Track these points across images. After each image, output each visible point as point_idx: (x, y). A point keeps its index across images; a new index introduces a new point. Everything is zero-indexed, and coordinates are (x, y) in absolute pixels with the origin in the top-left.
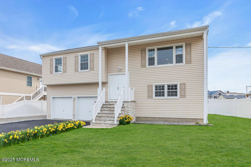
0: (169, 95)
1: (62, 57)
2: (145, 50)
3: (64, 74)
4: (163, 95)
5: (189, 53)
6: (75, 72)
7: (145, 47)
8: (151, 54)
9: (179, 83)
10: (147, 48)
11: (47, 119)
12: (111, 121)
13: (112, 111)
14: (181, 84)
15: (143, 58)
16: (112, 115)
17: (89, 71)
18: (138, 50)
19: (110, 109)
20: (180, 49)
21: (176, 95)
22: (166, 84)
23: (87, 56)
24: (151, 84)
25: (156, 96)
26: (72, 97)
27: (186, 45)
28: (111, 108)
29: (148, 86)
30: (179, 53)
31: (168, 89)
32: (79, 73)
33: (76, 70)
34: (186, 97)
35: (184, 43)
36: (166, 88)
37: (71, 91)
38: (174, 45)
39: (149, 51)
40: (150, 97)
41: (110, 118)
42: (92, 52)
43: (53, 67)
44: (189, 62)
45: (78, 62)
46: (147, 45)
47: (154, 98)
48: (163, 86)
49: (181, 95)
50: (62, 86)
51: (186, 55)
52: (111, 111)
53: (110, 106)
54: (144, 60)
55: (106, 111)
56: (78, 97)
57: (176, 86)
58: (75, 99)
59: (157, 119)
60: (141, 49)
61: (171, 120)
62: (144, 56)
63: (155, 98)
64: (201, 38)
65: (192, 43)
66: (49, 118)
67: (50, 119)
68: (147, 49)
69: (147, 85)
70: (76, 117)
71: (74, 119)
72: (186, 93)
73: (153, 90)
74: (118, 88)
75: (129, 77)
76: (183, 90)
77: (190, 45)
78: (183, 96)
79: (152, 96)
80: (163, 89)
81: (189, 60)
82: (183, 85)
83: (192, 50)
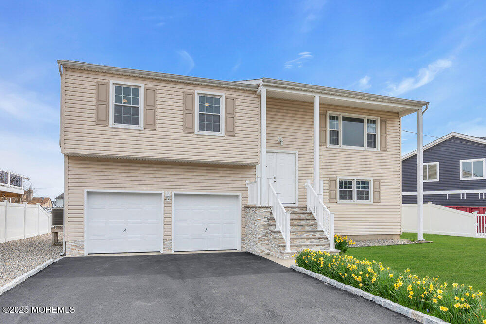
0: (358, 198)
1: (143, 85)
2: (325, 115)
3: (146, 132)
4: (351, 198)
5: (384, 135)
6: (184, 132)
7: (326, 109)
8: (334, 124)
9: (372, 179)
11: (68, 255)
14: (375, 181)
15: (323, 129)
17: (224, 135)
19: (291, 221)
20: (372, 125)
21: (368, 198)
23: (217, 100)
24: (335, 176)
25: (341, 198)
26: (160, 195)
27: (381, 121)
29: (330, 180)
30: (372, 132)
31: (358, 188)
32: (195, 136)
33: (188, 129)
34: (381, 201)
35: (379, 118)
36: (354, 185)
38: (367, 116)
39: (330, 117)
40: (332, 200)
42: (232, 94)
43: (107, 106)
44: (384, 148)
45: (193, 109)
46: (328, 107)
47: (338, 202)
48: (351, 182)
49: (374, 198)
50: (128, 164)
51: (381, 136)
52: (299, 227)
54: (323, 133)
57: (367, 183)
58: (168, 199)
62: (323, 125)
64: (397, 115)
65: (388, 119)
66: (74, 252)
67: (78, 255)
68: (329, 113)
69: (328, 179)
70: (173, 244)
71: (166, 249)
72: (381, 195)
73: (336, 188)
74: (275, 180)
75: (297, 159)
76: (378, 190)
77: (386, 122)
78: (377, 200)
79: (336, 198)
80: (351, 187)
81: (384, 145)
82: (377, 182)
83: (388, 130)
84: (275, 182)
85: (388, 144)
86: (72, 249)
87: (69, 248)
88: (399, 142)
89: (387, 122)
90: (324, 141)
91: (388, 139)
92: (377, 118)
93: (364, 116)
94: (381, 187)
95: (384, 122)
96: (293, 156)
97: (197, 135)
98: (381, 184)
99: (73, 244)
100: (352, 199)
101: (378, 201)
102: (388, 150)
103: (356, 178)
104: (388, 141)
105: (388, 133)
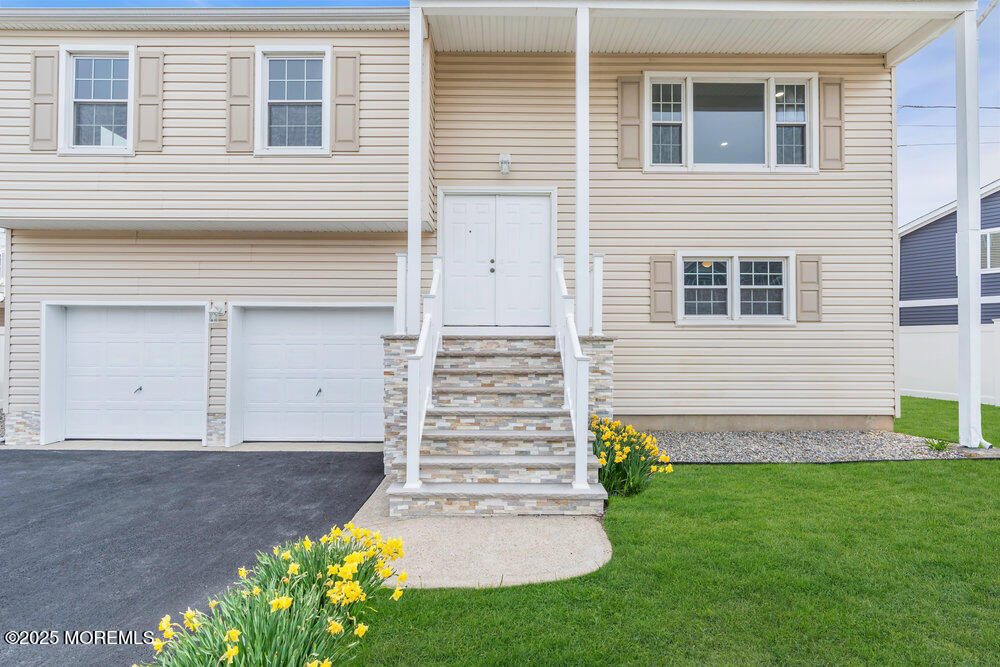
0: (745, 310)
1: (130, 49)
2: (639, 83)
3: (138, 158)
4: (722, 309)
5: (835, 124)
6: (230, 153)
7: (642, 68)
9: (792, 253)
10: (648, 75)
11: (10, 444)
12: (538, 473)
13: (510, 398)
14: (801, 260)
15: (627, 123)
16: (520, 423)
17: (327, 152)
18: (603, 77)
19: (487, 380)
20: (793, 100)
21: (778, 310)
22: (734, 255)
24: (669, 251)
25: (689, 310)
26: (201, 309)
27: (823, 84)
28: (494, 378)
29: (655, 262)
30: (792, 119)
31: (745, 280)
32: (258, 161)
33: (239, 146)
34: (825, 318)
35: (815, 76)
36: (734, 274)
37: (196, 274)
38: (773, 76)
39: (655, 89)
40: (660, 315)
41: (523, 447)
42: (349, 44)
44: (834, 161)
45: (250, 94)
46: (647, 60)
47: (679, 323)
48: (721, 266)
49: (800, 309)
50: (133, 242)
51: (823, 128)
52: (503, 398)
53: (479, 366)
54: (631, 133)
55: (471, 400)
56: (245, 310)
57: (777, 266)
58: (220, 318)
59: (692, 423)
60: (614, 77)
61: (758, 425)
62: (630, 110)
63: (684, 323)
64: (881, 61)
65: (846, 78)
66: (21, 436)
67: (29, 446)
68: (651, 77)
69: (646, 259)
70: (228, 426)
71: (214, 437)
72: (824, 301)
73: (672, 282)
74: (492, 266)
75: (556, 209)
76: (813, 285)
77: (840, 85)
78: (811, 313)
79: (672, 311)
80: (722, 280)
81: (833, 153)
82: (812, 262)
83: (846, 110)
84: (492, 271)
85: (847, 151)
86: (18, 430)
87: (12, 427)
88: (887, 142)
89: (846, 85)
90: (636, 156)
91: (846, 134)
92: (810, 78)
93: (766, 75)
94: (824, 276)
95: (833, 85)
96: (544, 201)
97: (262, 156)
98: (824, 267)
99: (20, 419)
100: (726, 313)
101: (814, 317)
102: (847, 167)
103: (737, 253)
104: (846, 142)
105: (846, 118)
